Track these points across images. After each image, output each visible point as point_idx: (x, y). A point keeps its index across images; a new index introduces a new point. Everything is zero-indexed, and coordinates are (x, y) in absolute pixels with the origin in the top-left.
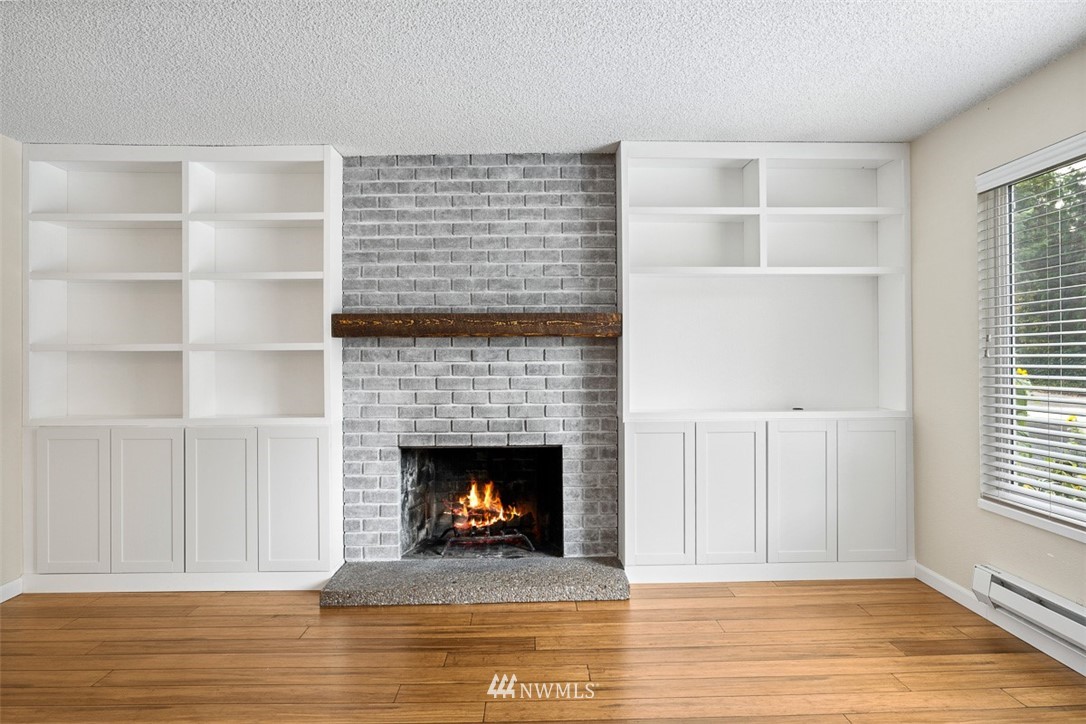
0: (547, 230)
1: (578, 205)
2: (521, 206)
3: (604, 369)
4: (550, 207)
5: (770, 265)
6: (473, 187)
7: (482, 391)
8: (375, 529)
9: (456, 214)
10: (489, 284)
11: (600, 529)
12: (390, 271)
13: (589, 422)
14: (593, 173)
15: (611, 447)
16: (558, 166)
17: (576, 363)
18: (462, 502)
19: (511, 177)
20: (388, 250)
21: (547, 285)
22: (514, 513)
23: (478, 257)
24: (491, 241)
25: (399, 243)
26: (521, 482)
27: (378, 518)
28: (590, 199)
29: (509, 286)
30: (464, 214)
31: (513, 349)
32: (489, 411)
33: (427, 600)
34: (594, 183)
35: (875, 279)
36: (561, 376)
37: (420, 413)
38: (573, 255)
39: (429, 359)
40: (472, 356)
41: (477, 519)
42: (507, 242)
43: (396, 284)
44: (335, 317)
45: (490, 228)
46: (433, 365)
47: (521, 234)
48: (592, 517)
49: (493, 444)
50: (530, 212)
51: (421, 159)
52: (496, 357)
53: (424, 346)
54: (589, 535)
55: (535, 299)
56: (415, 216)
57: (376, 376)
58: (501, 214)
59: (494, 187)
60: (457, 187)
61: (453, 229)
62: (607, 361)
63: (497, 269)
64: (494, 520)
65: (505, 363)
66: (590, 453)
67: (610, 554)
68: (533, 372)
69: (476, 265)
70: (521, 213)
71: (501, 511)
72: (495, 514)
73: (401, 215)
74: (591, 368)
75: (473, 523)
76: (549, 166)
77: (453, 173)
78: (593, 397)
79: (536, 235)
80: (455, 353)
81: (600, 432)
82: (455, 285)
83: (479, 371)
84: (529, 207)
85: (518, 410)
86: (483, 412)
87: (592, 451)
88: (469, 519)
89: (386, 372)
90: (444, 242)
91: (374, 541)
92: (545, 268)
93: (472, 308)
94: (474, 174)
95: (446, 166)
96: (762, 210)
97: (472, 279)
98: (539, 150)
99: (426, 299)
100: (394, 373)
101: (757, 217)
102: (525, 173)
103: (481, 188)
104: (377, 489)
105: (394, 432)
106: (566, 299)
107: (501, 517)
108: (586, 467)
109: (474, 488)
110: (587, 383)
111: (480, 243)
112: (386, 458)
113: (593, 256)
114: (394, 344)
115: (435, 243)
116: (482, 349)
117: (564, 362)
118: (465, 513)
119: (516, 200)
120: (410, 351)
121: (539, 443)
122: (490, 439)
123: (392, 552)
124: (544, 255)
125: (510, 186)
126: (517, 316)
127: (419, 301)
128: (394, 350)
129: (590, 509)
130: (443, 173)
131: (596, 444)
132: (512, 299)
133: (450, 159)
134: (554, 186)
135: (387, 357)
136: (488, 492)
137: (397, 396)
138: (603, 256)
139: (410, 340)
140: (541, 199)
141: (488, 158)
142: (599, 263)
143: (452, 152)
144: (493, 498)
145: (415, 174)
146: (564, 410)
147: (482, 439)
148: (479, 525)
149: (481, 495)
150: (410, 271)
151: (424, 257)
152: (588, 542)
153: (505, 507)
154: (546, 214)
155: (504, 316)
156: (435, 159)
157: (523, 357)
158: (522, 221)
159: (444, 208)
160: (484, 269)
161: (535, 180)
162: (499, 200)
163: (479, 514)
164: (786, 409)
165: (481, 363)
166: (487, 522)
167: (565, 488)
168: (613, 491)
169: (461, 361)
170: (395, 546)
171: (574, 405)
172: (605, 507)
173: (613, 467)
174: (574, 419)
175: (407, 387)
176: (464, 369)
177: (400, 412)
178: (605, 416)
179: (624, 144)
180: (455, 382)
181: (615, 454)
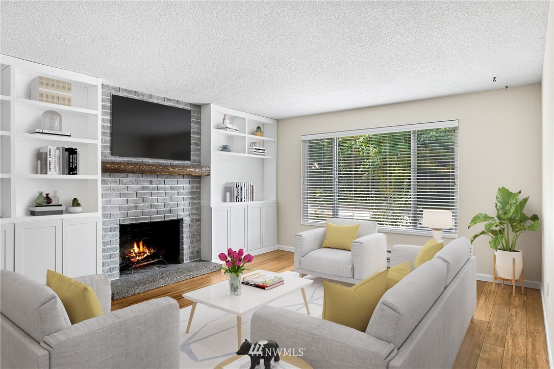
3: (197, 188)
7: (154, 197)
8: (109, 265)
11: (195, 250)
13: (192, 209)
14: (194, 112)
15: (199, 218)
16: (183, 106)
17: (187, 185)
18: (132, 250)
22: (152, 251)
27: (109, 260)
28: (193, 122)
31: (166, 180)
32: (158, 206)
34: (194, 116)
35: (263, 159)
36: (182, 191)
37: (129, 208)
39: (133, 184)
40: (151, 182)
41: (139, 256)
44: (103, 163)
46: (134, 186)
48: (193, 245)
49: (159, 220)
51: (130, 92)
52: (160, 183)
53: (131, 178)
54: (192, 253)
57: (109, 192)
62: (198, 185)
64: (145, 255)
65: (163, 186)
66: (192, 221)
67: (199, 259)
68: (174, 189)
71: (148, 251)
72: (144, 253)
74: (193, 187)
75: (138, 258)
76: (180, 106)
78: (193, 199)
80: (144, 181)
81: (195, 212)
83: (154, 189)
85: (168, 205)
86: (155, 207)
87: (193, 219)
88: (136, 257)
89: (114, 190)
91: (108, 272)
95: (141, 97)
96: (247, 135)
98: (176, 99)
100: (118, 190)
101: (245, 137)
104: (109, 246)
105: (119, 218)
107: (148, 254)
108: (190, 226)
109: (135, 244)
110: (191, 193)
112: (114, 230)
113: (194, 144)
114: (118, 177)
116: (155, 179)
117: (184, 185)
118: (134, 255)
120: (125, 180)
121: (176, 218)
122: (158, 218)
123: (116, 276)
128: (118, 179)
129: (192, 242)
131: (194, 217)
133: (143, 95)
135: (115, 182)
136: (141, 246)
137: (120, 201)
138: (197, 144)
139: (125, 175)
141: (158, 98)
142: (195, 147)
143: (143, 92)
144: (143, 247)
146: (184, 204)
147: (155, 218)
148: (140, 259)
149: (139, 247)
152: (192, 256)
156: (136, 93)
157: (170, 183)
163: (140, 254)
165: (154, 186)
166: (143, 257)
167: (184, 235)
168: (200, 235)
169: (147, 185)
170: (118, 272)
171: (187, 202)
172: (197, 241)
173: (199, 225)
174: (187, 207)
175: (124, 197)
176: (148, 188)
177: (120, 208)
178: (197, 206)
179: (212, 105)
180: (144, 194)
181: (200, 220)
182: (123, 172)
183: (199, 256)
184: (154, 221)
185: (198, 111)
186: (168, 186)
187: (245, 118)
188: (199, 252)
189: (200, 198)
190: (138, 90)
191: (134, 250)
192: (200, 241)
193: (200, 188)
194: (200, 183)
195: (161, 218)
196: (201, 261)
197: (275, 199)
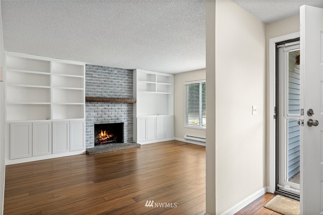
0: (122, 83)
1: (127, 79)
2: (117, 78)
3: (131, 109)
4: (122, 79)
5: (157, 91)
6: (108, 73)
7: (110, 113)
8: (90, 141)
9: (106, 78)
10: (111, 92)
11: (130, 137)
12: (92, 88)
13: (128, 118)
14: (129, 73)
15: (132, 122)
16: (124, 71)
17: (126, 107)
18: (100, 135)
19: (116, 72)
20: (92, 84)
21: (122, 93)
22: (110, 136)
23: (109, 87)
24: (112, 84)
25: (94, 83)
26: (109, 131)
27: (90, 139)
28: (129, 78)
29: (115, 93)
30: (107, 78)
31: (116, 105)
32: (112, 116)
33: (109, 151)
34: (129, 75)
35: (168, 94)
36: (124, 110)
37: (99, 117)
38: (126, 88)
39: (100, 107)
40: (108, 106)
41: (103, 138)
42: (115, 84)
43: (94, 91)
44: (86, 98)
45: (112, 81)
46: (101, 107)
47: (117, 83)
48: (129, 135)
49: (112, 123)
50: (119, 79)
51: (99, 66)
52: (113, 106)
53: (99, 104)
54: (128, 138)
55: (119, 95)
56: (98, 78)
57: (90, 110)
58: (114, 79)
59: (113, 74)
60: (106, 73)
61: (105, 81)
62: (131, 107)
63: (113, 89)
64: (107, 138)
65: (114, 107)
66: (129, 124)
67: (132, 141)
68: (119, 109)
69: (109, 88)
70: (117, 79)
71: (108, 136)
73: (95, 77)
74: (129, 108)
75: (103, 139)
76: (122, 71)
77: (105, 70)
78: (129, 113)
79: (120, 83)
80: (105, 105)
81: (130, 120)
82: (105, 92)
83: (110, 109)
84: (119, 78)
85: (117, 116)
86: (110, 117)
87: (129, 123)
88: (102, 138)
89: (92, 109)
90: (103, 83)
91: (89, 144)
92: (121, 90)
93: (108, 97)
94: (109, 71)
95: (104, 68)
96: (156, 83)
97: (108, 91)
98: (120, 68)
99: (100, 94)
100: (94, 109)
101: (155, 84)
102: (118, 72)
103: (110, 74)
104: (90, 133)
105: (93, 121)
106: (125, 96)
107: (108, 137)
108: (128, 126)
109: (102, 132)
110: (128, 111)
111: (110, 84)
112: (92, 127)
113: (129, 88)
114: (94, 103)
115: (101, 84)
116: (110, 105)
117: (124, 107)
118: (101, 137)
119: (116, 77)
120: (97, 105)
121: (120, 122)
122: (112, 122)
123: (93, 146)
124: (121, 87)
125: (115, 74)
126: (120, 99)
127: (98, 95)
128: (93, 105)
129: (128, 134)
130: (103, 70)
131: (130, 122)
132: (116, 95)
133: (105, 67)
134: (123, 75)
135: (92, 106)
136: (105, 133)
137: (94, 114)
138: (131, 88)
139: (97, 103)
140: (121, 77)
141: (112, 68)
142: (130, 89)
143: (105, 66)
144: (106, 134)
145: (98, 69)
146: (124, 116)
147: (110, 122)
150: (97, 89)
151: (99, 86)
152: (128, 140)
153: (108, 135)
154: (121, 80)
155: (114, 99)
156: (102, 67)
157: (118, 106)
158: (117, 81)
159: (103, 77)
160: (111, 89)
161: (120, 73)
162: (113, 76)
163: (104, 137)
164: (156, 115)
165: (110, 107)
166: (105, 139)
167: (124, 130)
168: (132, 130)
169: (106, 107)
170: (93, 144)
171: (126, 115)
172: (131, 133)
173: (132, 126)
174: (126, 117)
175: (96, 112)
176: (107, 109)
177: (95, 117)
178: (131, 117)
179: (137, 70)
180: (105, 111)
181: (132, 124)
182: (95, 101)
183: (132, 140)
184: (110, 123)
185: (131, 72)
186: (116, 107)
187: (155, 75)
188: (132, 138)
189: (132, 113)
190: (102, 65)
192: (132, 133)
193: (133, 109)
194: (132, 106)
195: (113, 122)
196: (133, 142)
197: (172, 114)
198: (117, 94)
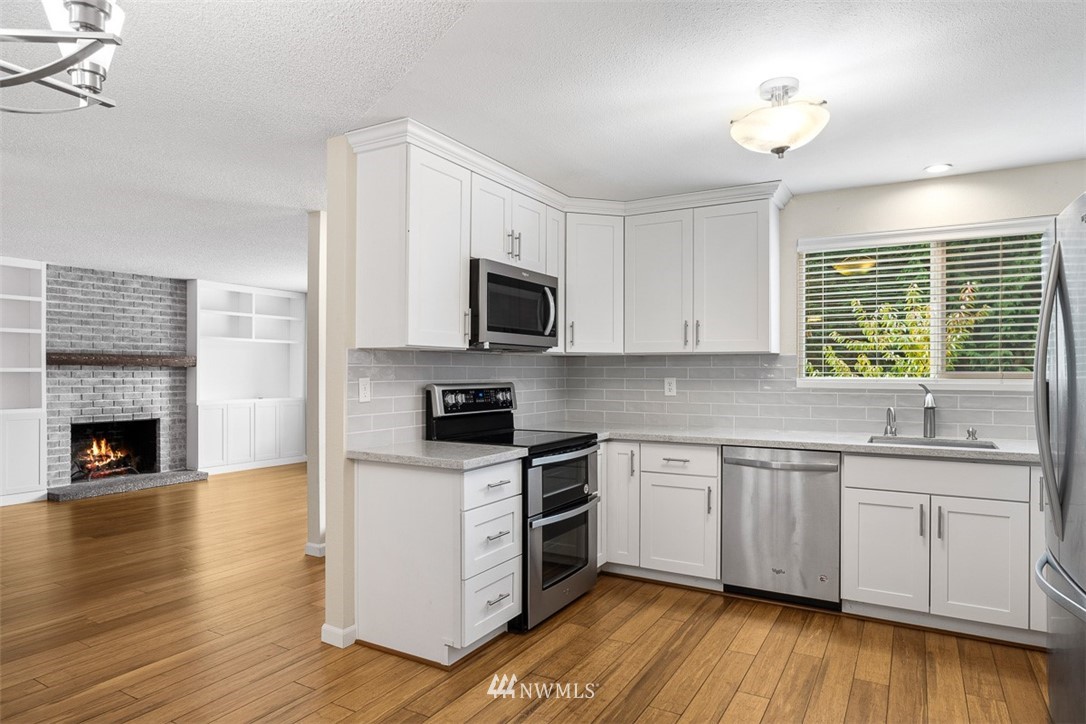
0: (154, 314)
1: (169, 303)
2: (140, 301)
3: (181, 381)
4: (155, 303)
5: (256, 338)
6: (114, 289)
7: (119, 393)
8: (56, 469)
9: (106, 302)
10: (123, 339)
11: (177, 457)
12: (66, 329)
13: (173, 407)
14: (176, 289)
15: (183, 418)
16: (159, 283)
17: (166, 378)
18: (89, 452)
19: (136, 286)
20: (66, 318)
21: (153, 341)
22: (119, 455)
23: (117, 325)
24: (124, 317)
25: (71, 314)
26: (115, 441)
28: (174, 301)
29: (134, 340)
30: (110, 302)
31: (136, 372)
32: (123, 403)
33: (113, 492)
34: (176, 293)
35: (289, 345)
36: (159, 385)
37: (84, 405)
38: (166, 327)
40: (114, 375)
41: (100, 461)
42: (133, 318)
43: (70, 336)
44: (49, 354)
45: (124, 311)
46: (91, 379)
47: (140, 315)
48: (175, 452)
49: (125, 420)
50: (145, 305)
51: (86, 270)
52: (127, 376)
53: (87, 370)
54: (172, 460)
55: (147, 347)
56: (82, 301)
57: (57, 386)
58: (130, 304)
59: (126, 290)
60: (106, 288)
61: (104, 309)
62: (182, 378)
63: (127, 331)
64: (109, 460)
65: (131, 379)
66: (174, 421)
67: (183, 468)
68: (146, 383)
69: (117, 329)
70: (140, 304)
71: (112, 455)
72: (109, 457)
73: (75, 299)
74: (175, 381)
75: (97, 463)
76: (155, 283)
77: (103, 280)
78: (175, 395)
79: (148, 316)
80: (105, 374)
81: (178, 411)
82: (104, 338)
83: (118, 383)
84: (145, 302)
85: (138, 402)
86: (120, 403)
88: (95, 462)
89: (63, 384)
90: (98, 316)
92: (152, 333)
93: (114, 351)
94: (116, 282)
95: (100, 276)
96: (254, 315)
97: (114, 336)
98: (150, 275)
99: (88, 345)
100: (69, 384)
101: (251, 318)
102: (143, 285)
103: (120, 290)
105: (69, 417)
106: (163, 348)
107: (113, 458)
108: (171, 428)
109: (95, 444)
110: (172, 388)
111: (119, 318)
112: (63, 430)
113: (175, 328)
114: (70, 369)
115: (93, 316)
116: (119, 372)
117: (161, 379)
118: (92, 459)
119: (138, 298)
120: (79, 372)
121: (149, 418)
122: (124, 417)
123: (66, 482)
124: (152, 326)
125: (134, 290)
126: (149, 356)
127: (84, 346)
128: (69, 372)
129: (173, 448)
130: (98, 279)
131: (176, 417)
132: (136, 347)
133: (102, 273)
134: (158, 293)
135: (65, 375)
136: (103, 446)
137: (72, 397)
138: (180, 328)
139: (79, 367)
140: (151, 299)
141: (123, 275)
142: (179, 331)
143: (103, 270)
144: (107, 448)
145: (81, 278)
146: (161, 402)
147: (119, 417)
148: (101, 464)
149: (100, 447)
150: (79, 330)
151: (87, 323)
152: (173, 464)
153: (114, 452)
154: (153, 306)
155: (132, 356)
156: (93, 271)
157: (141, 376)
158: (141, 308)
159: (98, 298)
160: (120, 331)
161: (148, 289)
162: (129, 297)
163: (101, 458)
164: (255, 398)
165: (118, 379)
166: (105, 463)
167: (162, 439)
168: (185, 439)
169: (108, 378)
170: (69, 477)
171: (165, 399)
172: (180, 447)
173: (185, 427)
174: (165, 405)
175: (77, 391)
176: (109, 382)
177: (72, 405)
178: (181, 403)
179: (199, 281)
180: (104, 389)
181: (185, 421)
182: (74, 363)
183: (183, 464)
184: (118, 420)
185: (181, 288)
186: (136, 379)
187: (251, 295)
188: (183, 460)
189: (185, 394)
190: (96, 269)
191: (92, 452)
192: (185, 447)
193: (186, 382)
194: (185, 375)
195: (127, 417)
196: (186, 470)
198: (140, 344)
